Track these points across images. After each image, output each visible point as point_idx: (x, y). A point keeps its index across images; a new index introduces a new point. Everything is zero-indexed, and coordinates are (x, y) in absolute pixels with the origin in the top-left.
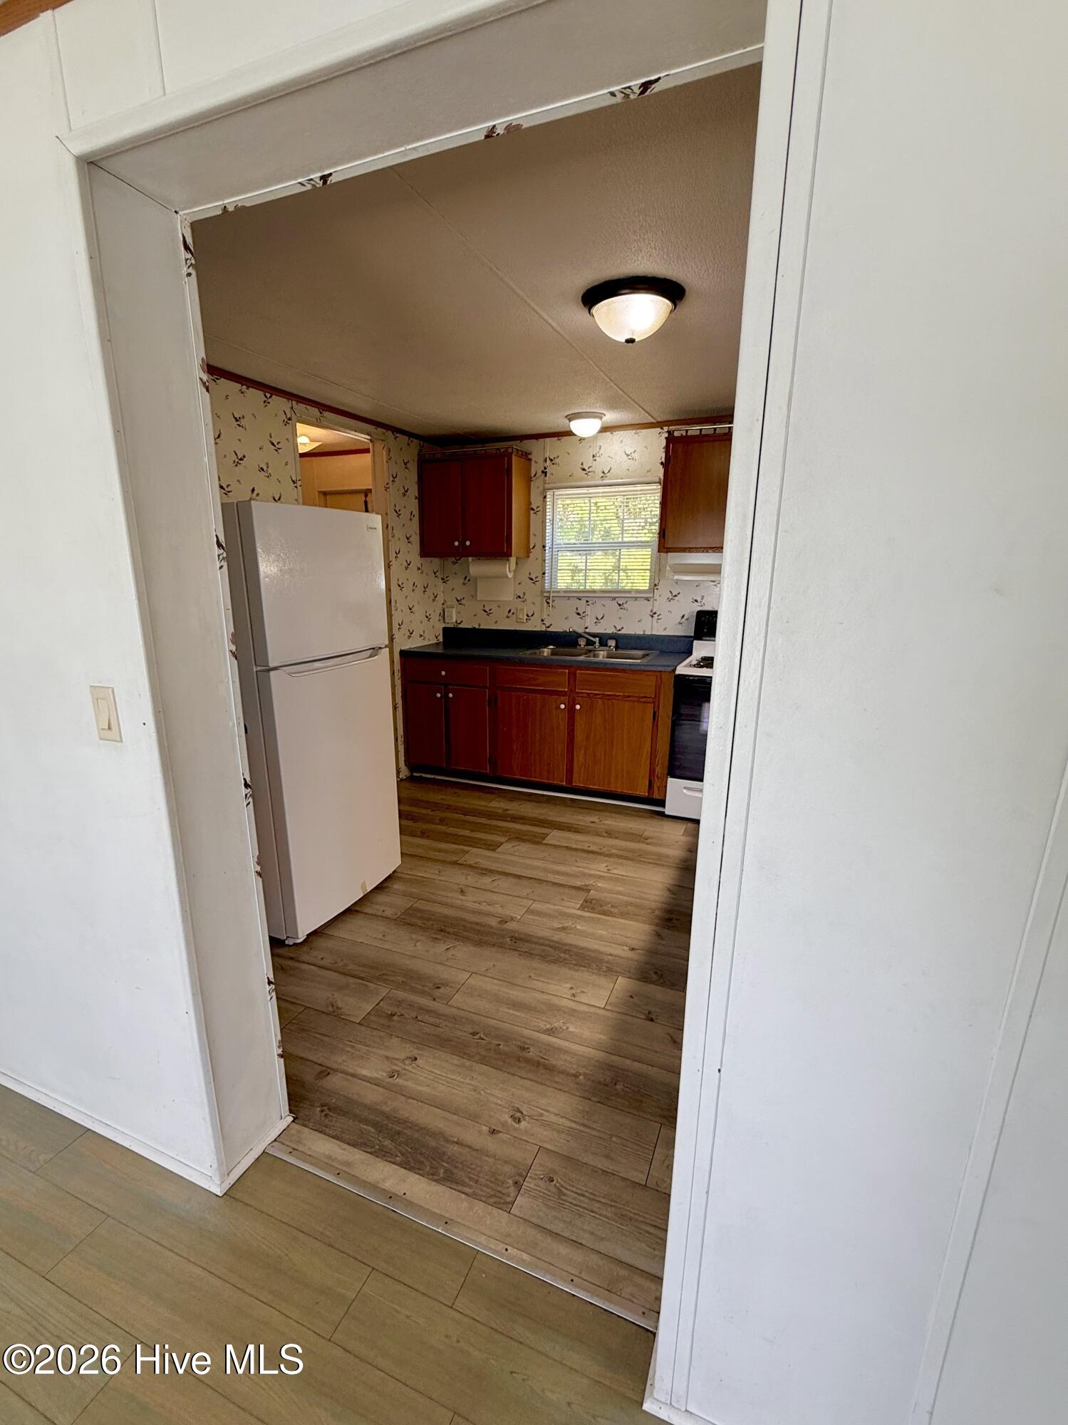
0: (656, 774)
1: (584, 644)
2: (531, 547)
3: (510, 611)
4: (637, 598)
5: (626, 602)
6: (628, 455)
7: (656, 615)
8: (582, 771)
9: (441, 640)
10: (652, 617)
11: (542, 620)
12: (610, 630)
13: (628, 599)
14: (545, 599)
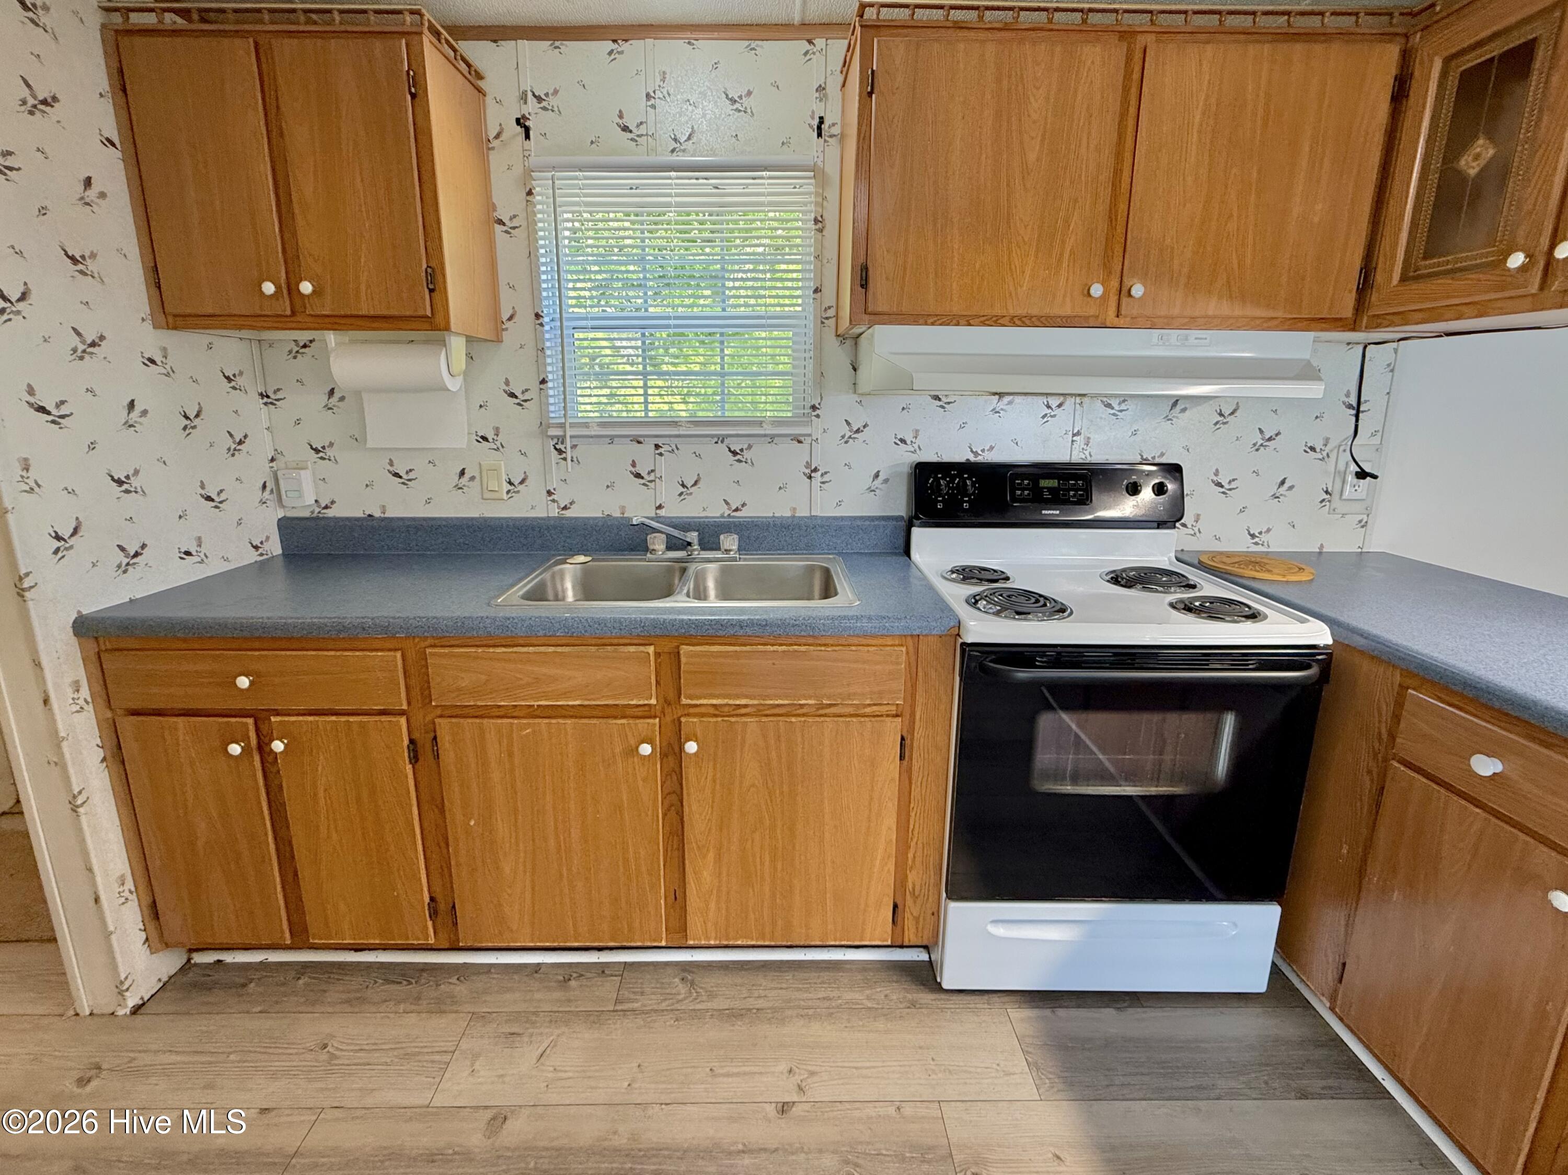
0: (910, 886)
1: (663, 547)
2: (505, 317)
3: (462, 473)
4: (773, 437)
5: (750, 447)
6: (733, 101)
7: (819, 473)
8: (713, 905)
9: (278, 550)
10: (810, 477)
11: (549, 493)
12: (716, 511)
13: (751, 441)
14: (552, 443)
